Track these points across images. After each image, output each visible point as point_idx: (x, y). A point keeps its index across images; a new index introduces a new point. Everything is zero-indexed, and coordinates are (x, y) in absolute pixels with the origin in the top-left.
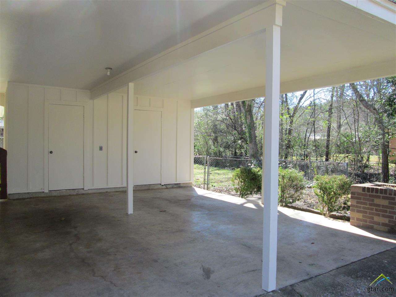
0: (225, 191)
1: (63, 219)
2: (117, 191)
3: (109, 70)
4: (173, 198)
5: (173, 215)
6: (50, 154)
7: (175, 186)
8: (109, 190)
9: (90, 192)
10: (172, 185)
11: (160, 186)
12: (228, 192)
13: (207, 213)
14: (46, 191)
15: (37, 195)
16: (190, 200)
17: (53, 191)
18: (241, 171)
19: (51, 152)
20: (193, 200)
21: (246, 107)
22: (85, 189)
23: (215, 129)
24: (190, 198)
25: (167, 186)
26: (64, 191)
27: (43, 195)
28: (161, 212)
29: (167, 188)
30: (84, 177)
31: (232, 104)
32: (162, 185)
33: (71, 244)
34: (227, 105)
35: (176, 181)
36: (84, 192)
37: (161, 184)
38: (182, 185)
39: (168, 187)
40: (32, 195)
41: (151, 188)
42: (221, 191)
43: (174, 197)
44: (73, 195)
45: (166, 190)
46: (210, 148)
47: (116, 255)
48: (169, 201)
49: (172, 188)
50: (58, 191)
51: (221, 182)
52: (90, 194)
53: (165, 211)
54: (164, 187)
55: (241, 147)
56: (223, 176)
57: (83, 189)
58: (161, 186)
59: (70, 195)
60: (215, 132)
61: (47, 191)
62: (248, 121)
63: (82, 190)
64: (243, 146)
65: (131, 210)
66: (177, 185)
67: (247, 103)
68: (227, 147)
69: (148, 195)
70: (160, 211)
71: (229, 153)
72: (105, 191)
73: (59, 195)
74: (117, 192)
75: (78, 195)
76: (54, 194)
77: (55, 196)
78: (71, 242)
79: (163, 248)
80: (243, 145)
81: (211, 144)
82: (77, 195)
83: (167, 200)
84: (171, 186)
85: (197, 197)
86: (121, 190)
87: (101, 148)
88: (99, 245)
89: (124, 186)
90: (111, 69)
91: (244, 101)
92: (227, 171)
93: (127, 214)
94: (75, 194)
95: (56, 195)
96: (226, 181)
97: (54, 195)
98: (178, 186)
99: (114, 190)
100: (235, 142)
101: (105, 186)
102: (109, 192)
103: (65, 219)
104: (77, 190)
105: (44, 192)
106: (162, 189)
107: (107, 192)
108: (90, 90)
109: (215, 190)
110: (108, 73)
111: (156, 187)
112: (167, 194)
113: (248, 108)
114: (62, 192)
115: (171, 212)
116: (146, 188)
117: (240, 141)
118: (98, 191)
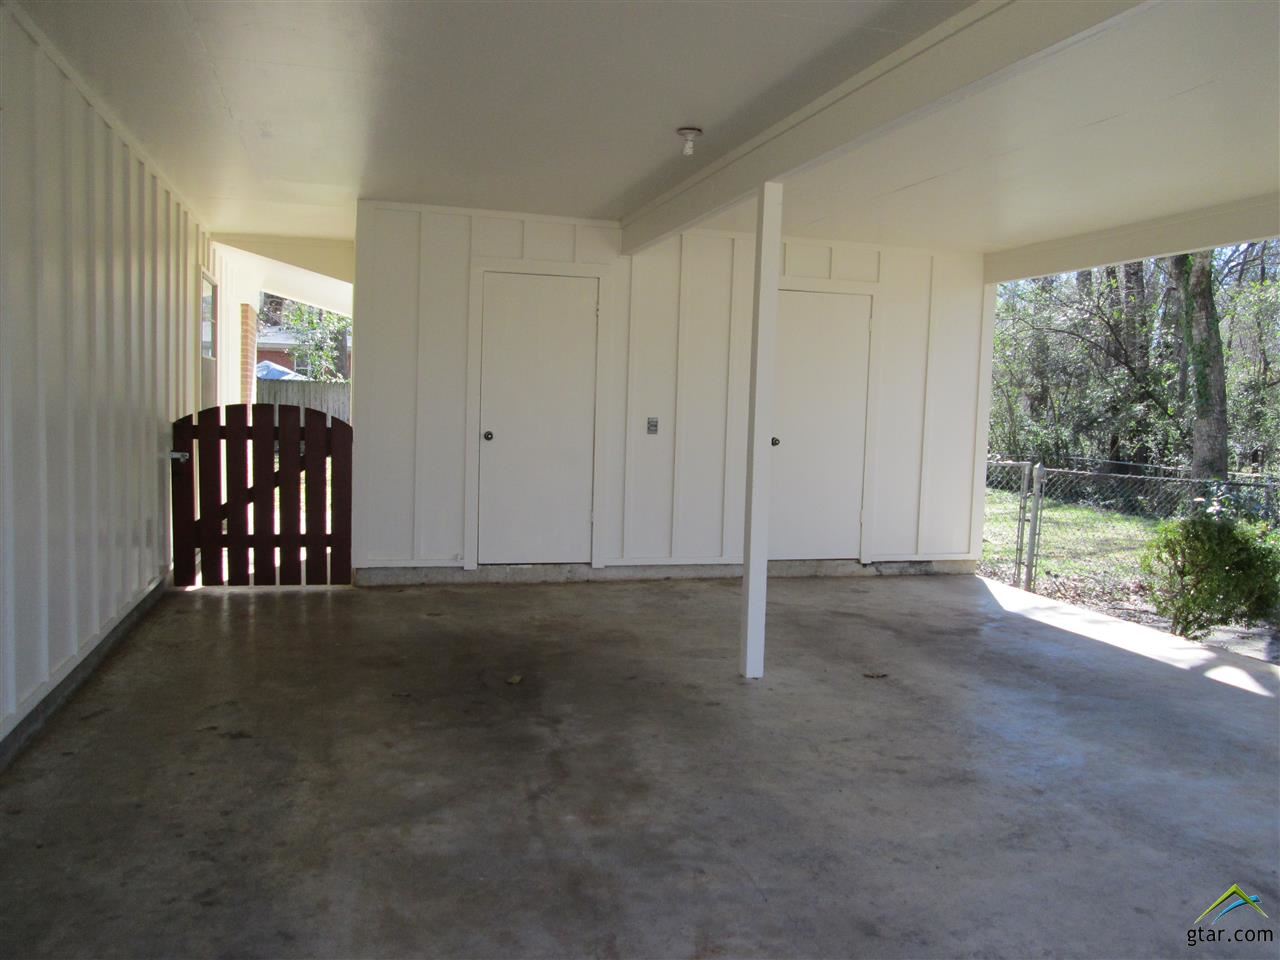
0: (1097, 596)
1: (517, 679)
2: (705, 576)
3: (691, 136)
4: (909, 618)
5: (921, 699)
6: (483, 440)
7: (912, 571)
8: (673, 574)
9: (611, 575)
10: (902, 565)
11: (856, 569)
12: (1110, 598)
13: (1054, 697)
14: (470, 565)
15: (440, 578)
16: (975, 631)
17: (491, 565)
18: (1188, 531)
19: (488, 436)
20: (986, 631)
21: (1193, 280)
22: (594, 566)
23: (1042, 362)
24: (975, 626)
25: (881, 568)
26: (527, 569)
27: (459, 578)
28: (867, 680)
29: (880, 576)
30: (592, 524)
31: (1111, 273)
32: (865, 565)
33: (533, 797)
34: (1085, 278)
35: (917, 553)
36: (591, 576)
37: (858, 561)
38: (935, 568)
39: (886, 572)
40: (426, 576)
41: (823, 572)
42: (1079, 596)
43: (912, 615)
44: (557, 584)
45: (879, 584)
46: (1022, 428)
47: (702, 872)
48: (895, 630)
49: (901, 575)
50: (508, 567)
51: (1076, 556)
52: (612, 582)
53: (884, 676)
54: (872, 571)
55: (1143, 426)
56: (1078, 533)
57: (589, 564)
58: (859, 567)
59: (545, 583)
60: (1040, 374)
61: (474, 566)
62: (1195, 332)
63: (585, 568)
64: (1149, 425)
65: (754, 665)
66: (918, 567)
67: (1196, 264)
68: (1086, 425)
69: (813, 601)
70: (866, 676)
71: (1088, 448)
72: (662, 575)
73: (509, 580)
74: (702, 580)
75: (571, 583)
76: (495, 576)
77: (497, 583)
78: (534, 786)
79: (896, 860)
80: (1152, 421)
81: (1022, 413)
82: (569, 583)
83: (885, 626)
84: (894, 570)
85: (1001, 620)
86: (717, 573)
87: (652, 427)
88: (637, 811)
89: (727, 562)
90: (699, 130)
91: (1186, 257)
92: (1086, 512)
93: (742, 676)
94: (562, 579)
95: (501, 580)
96: (1091, 554)
97: (494, 580)
98: (923, 570)
99: (692, 574)
100: (1115, 410)
101: (660, 558)
102: (677, 581)
103: (522, 680)
104: (568, 567)
105: (462, 568)
106: (864, 577)
107: (668, 579)
108: (620, 220)
109: (1059, 590)
110: (689, 149)
111: (841, 571)
112: (882, 599)
113: (1198, 283)
114: (522, 569)
115: (907, 682)
116: (807, 571)
117: (1139, 408)
118: (640, 575)
